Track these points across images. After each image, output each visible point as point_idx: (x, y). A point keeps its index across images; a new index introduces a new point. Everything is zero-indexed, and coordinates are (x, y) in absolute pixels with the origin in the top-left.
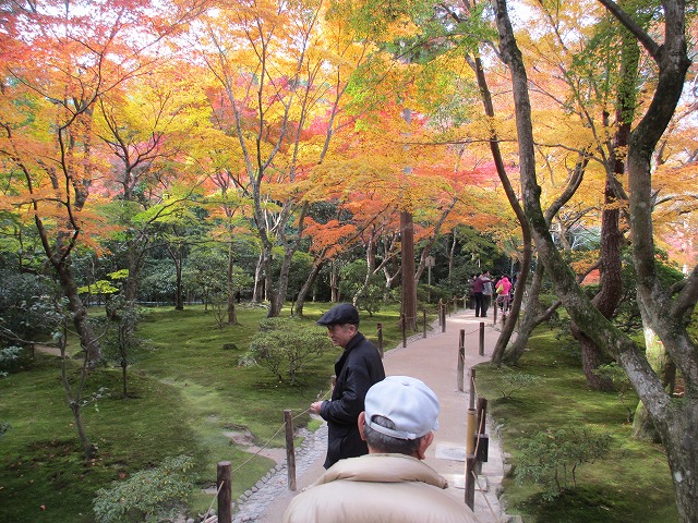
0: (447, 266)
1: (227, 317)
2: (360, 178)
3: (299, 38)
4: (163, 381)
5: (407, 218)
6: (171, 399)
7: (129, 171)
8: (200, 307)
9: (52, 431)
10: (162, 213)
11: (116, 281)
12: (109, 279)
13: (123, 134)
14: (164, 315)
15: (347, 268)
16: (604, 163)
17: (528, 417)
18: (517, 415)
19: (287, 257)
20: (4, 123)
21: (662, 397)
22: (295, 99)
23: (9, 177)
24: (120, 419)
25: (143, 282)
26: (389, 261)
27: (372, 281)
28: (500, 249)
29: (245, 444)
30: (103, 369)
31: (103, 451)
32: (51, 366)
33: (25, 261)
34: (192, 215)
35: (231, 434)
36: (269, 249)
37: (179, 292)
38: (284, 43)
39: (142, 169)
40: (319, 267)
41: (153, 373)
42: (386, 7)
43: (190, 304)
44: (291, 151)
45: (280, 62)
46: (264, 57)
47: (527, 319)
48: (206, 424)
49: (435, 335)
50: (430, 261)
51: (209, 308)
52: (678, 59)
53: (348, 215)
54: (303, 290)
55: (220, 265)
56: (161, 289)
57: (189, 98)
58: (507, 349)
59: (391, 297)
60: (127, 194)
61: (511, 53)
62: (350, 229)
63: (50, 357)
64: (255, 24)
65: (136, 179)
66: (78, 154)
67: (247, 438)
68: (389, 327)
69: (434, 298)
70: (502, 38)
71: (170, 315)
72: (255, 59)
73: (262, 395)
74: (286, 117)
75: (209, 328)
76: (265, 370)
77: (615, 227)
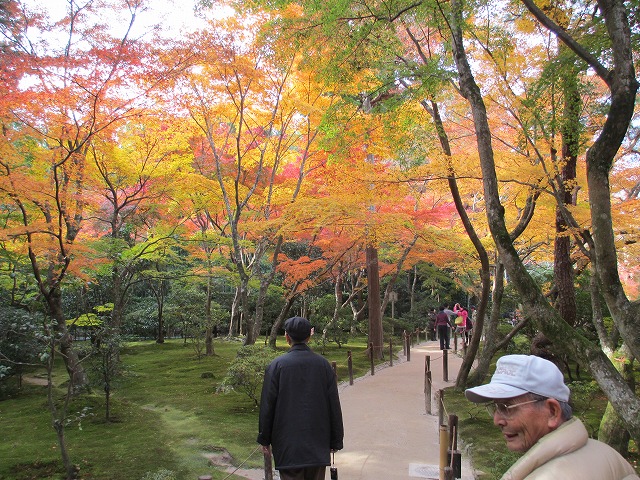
0: (409, 301)
1: (205, 349)
2: (330, 214)
3: (274, 91)
4: (144, 407)
5: (372, 253)
6: (152, 423)
7: (117, 212)
8: (179, 341)
9: (36, 453)
10: (146, 251)
11: (102, 314)
12: (95, 312)
13: (113, 178)
14: (146, 348)
15: (316, 303)
16: (555, 195)
17: (496, 437)
18: (484, 435)
19: (262, 289)
20: (4, 162)
21: (634, 402)
22: (270, 146)
23: (6, 218)
24: (101, 441)
25: (127, 317)
26: (355, 297)
27: (340, 314)
28: (458, 284)
29: (223, 464)
30: (87, 395)
31: (84, 472)
32: (38, 394)
33: (17, 297)
34: (174, 254)
35: (210, 456)
36: (246, 281)
37: (160, 326)
38: (260, 96)
39: (128, 211)
40: (291, 301)
41: (134, 400)
42: (351, 59)
43: (170, 338)
44: (266, 194)
45: (256, 113)
46: (241, 108)
47: (488, 344)
48: (185, 446)
49: (401, 363)
50: (393, 297)
51: (188, 341)
52: (628, 81)
53: (318, 253)
54: (276, 323)
55: (199, 300)
56: (143, 324)
57: (173, 146)
58: (470, 374)
59: (358, 330)
60: (114, 233)
61: (471, 89)
62: (320, 263)
63: (37, 386)
64: (234, 80)
65: (123, 221)
66: (72, 190)
67: (225, 459)
68: (357, 356)
69: (398, 330)
70: (461, 75)
71: (151, 348)
72: (234, 110)
73: (239, 418)
74: (261, 162)
75: (188, 359)
76: (242, 396)
77: (567, 255)
